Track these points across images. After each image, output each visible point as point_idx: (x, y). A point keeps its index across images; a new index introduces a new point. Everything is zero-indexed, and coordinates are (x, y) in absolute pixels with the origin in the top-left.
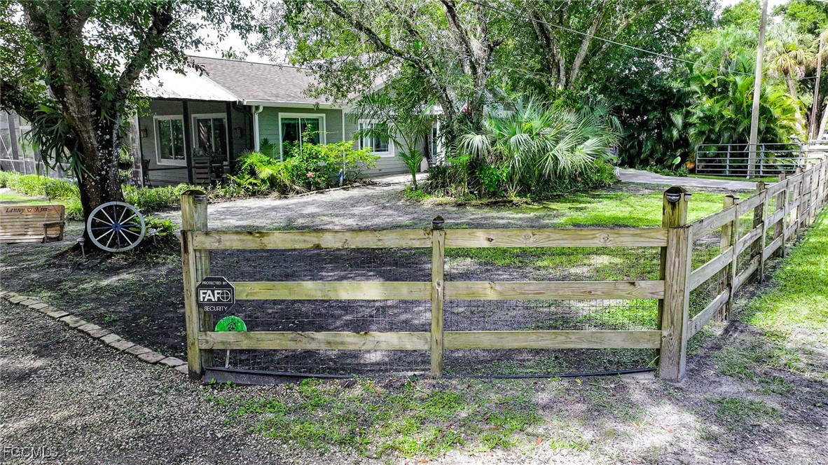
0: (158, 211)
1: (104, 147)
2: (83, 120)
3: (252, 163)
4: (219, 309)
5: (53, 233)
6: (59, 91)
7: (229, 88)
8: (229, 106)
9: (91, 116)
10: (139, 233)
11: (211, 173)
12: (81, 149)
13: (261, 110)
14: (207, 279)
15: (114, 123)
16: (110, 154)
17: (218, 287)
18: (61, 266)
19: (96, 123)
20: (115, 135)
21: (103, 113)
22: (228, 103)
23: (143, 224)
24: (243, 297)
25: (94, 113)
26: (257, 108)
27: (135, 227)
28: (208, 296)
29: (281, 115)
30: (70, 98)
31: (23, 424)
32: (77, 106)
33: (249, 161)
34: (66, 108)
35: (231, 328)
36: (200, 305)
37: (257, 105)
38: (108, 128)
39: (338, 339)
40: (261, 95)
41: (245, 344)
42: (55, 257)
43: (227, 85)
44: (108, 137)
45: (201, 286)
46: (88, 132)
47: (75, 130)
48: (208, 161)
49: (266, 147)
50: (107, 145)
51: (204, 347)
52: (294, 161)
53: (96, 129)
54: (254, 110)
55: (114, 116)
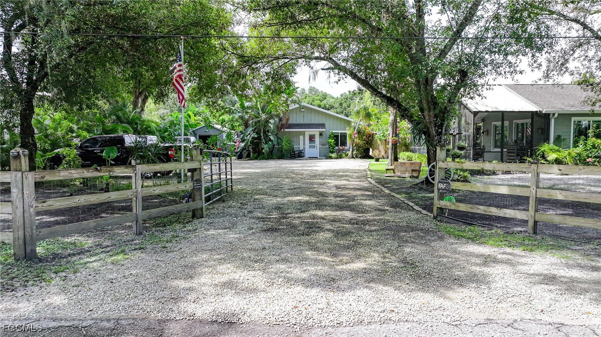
0: (478, 175)
1: (438, 135)
2: (430, 122)
3: (544, 150)
4: (445, 191)
5: (415, 174)
6: (422, 110)
7: (535, 103)
8: (533, 114)
9: (434, 121)
10: (450, 177)
11: (517, 156)
12: (429, 136)
13: (556, 115)
14: (442, 179)
15: (444, 124)
16: (440, 138)
17: (445, 183)
18: (415, 188)
19: (435, 124)
20: (444, 130)
21: (438, 119)
22: (532, 113)
23: (452, 173)
24: (454, 188)
25: (435, 119)
26: (554, 114)
27: (448, 174)
28: (441, 186)
29: (573, 119)
30: (426, 113)
31: (378, 218)
32: (429, 117)
33: (542, 149)
34: (424, 118)
35: (450, 201)
36: (439, 189)
37: (553, 112)
38: (441, 126)
39: (489, 210)
40: (559, 106)
41: (453, 207)
42: (414, 185)
43: (535, 101)
44: (440, 130)
45: (439, 182)
46: (432, 128)
47: (427, 127)
48: (516, 149)
49: (558, 140)
50: (440, 134)
51: (438, 206)
52: (579, 149)
53: (435, 127)
54: (551, 116)
55: (443, 120)
